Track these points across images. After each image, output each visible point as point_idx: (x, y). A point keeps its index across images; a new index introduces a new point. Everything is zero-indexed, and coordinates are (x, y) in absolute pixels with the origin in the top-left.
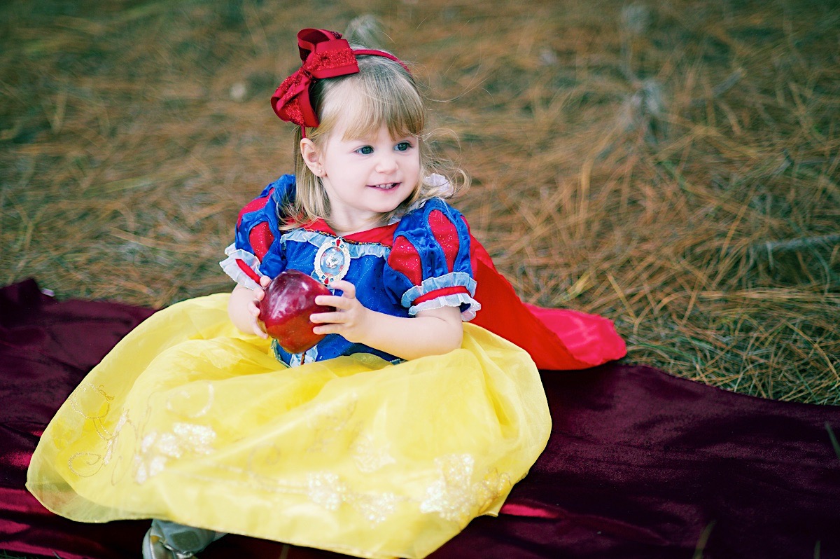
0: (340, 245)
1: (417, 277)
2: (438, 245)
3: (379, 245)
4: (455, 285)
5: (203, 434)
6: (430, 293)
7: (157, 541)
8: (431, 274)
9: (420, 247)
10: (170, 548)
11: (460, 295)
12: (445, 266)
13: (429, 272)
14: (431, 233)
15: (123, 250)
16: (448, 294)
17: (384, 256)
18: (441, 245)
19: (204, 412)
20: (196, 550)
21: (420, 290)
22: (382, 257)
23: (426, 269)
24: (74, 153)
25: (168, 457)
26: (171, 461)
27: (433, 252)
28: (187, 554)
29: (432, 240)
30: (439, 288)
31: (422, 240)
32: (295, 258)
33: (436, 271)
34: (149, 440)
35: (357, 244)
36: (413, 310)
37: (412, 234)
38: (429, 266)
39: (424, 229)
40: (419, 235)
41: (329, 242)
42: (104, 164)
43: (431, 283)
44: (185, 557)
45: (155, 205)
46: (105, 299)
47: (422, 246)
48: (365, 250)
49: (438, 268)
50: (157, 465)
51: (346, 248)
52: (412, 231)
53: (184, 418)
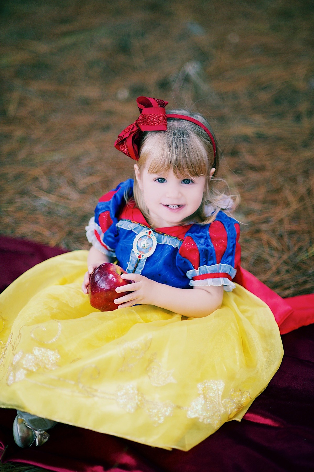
0: (151, 234)
1: (196, 264)
2: (212, 246)
3: (176, 239)
4: (220, 272)
5: (52, 356)
6: (203, 275)
7: (22, 422)
8: (205, 263)
9: (200, 245)
10: (30, 427)
11: (222, 279)
12: (215, 259)
13: (204, 262)
14: (209, 237)
15: (38, 203)
16: (214, 278)
17: (178, 247)
18: (214, 245)
19: (54, 340)
20: (46, 429)
21: (197, 272)
22: (177, 247)
23: (202, 260)
24: (19, 133)
25: (27, 370)
26: (30, 373)
27: (207, 250)
28: (41, 431)
29: (209, 242)
30: (209, 272)
31: (202, 241)
32: (124, 239)
33: (209, 262)
34: (18, 357)
35: (163, 235)
36: (192, 283)
37: (196, 236)
38: (204, 258)
39: (204, 234)
40: (201, 237)
41: (145, 232)
42: (37, 141)
43: (204, 270)
44: (39, 433)
45: (61, 173)
46: (22, 238)
47: (202, 244)
48: (167, 240)
49: (210, 260)
50: (21, 374)
51: (154, 237)
52: (196, 234)
53: (42, 344)
